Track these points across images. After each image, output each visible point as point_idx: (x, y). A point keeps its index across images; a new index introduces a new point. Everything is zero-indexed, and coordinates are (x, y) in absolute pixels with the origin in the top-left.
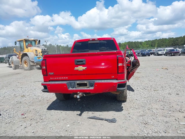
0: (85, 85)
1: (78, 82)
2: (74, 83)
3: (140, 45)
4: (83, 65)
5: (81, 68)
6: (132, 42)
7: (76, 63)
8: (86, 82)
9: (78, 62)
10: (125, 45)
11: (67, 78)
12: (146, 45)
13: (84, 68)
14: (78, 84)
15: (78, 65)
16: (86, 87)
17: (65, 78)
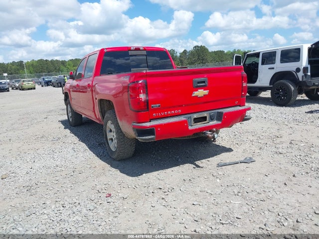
0: (204, 119)
1: (195, 116)
2: (190, 117)
3: (62, 67)
4: (204, 88)
6: (46, 60)
7: (195, 85)
8: (205, 115)
9: (199, 83)
10: (32, 65)
11: (180, 111)
12: (74, 66)
13: (206, 92)
14: (195, 119)
15: (197, 89)
16: (205, 122)
17: (176, 111)
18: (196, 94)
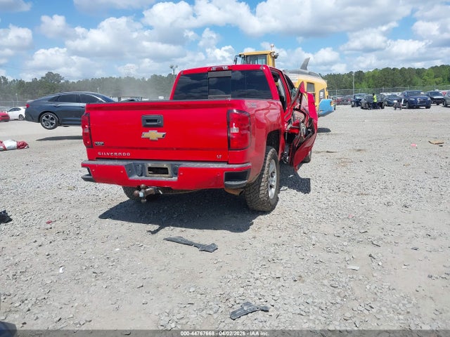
0: (164, 171)
1: (150, 164)
2: (143, 166)
3: (416, 79)
4: (159, 128)
5: (154, 135)
6: (394, 69)
7: (144, 123)
8: (165, 166)
9: (148, 121)
10: (373, 76)
11: (129, 154)
12: (435, 77)
13: (161, 135)
14: (150, 169)
15: (148, 128)
16: (167, 175)
17: (124, 154)
18: (145, 135)
